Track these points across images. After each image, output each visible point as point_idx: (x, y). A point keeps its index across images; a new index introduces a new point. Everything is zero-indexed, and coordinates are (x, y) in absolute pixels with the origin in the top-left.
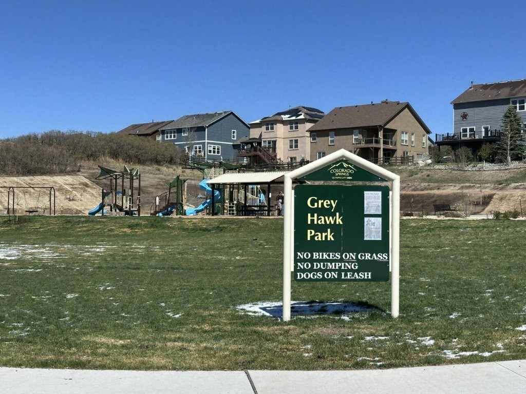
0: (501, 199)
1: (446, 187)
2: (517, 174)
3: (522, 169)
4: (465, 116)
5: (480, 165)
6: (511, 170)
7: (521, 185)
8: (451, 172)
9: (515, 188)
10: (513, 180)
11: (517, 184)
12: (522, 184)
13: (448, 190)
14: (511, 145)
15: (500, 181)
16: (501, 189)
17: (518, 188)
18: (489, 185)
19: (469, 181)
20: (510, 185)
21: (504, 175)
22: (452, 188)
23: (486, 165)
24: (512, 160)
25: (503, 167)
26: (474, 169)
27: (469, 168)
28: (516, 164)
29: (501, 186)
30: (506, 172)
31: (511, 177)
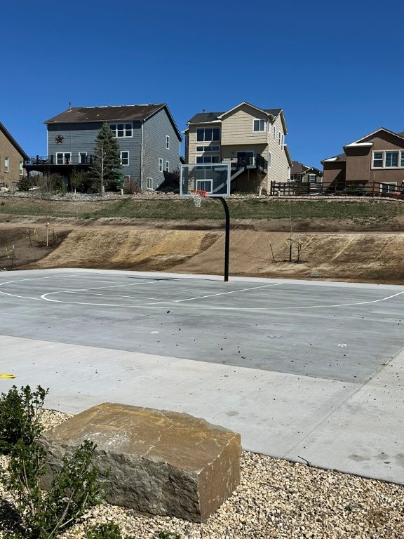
0: (78, 239)
1: (18, 220)
2: (110, 206)
3: (116, 201)
4: (59, 140)
5: (68, 194)
6: (104, 202)
7: (111, 220)
8: (33, 201)
9: (104, 224)
10: (104, 213)
11: (106, 219)
12: (113, 218)
13: (19, 223)
14: (105, 171)
15: (88, 214)
16: (86, 225)
17: (108, 224)
18: (73, 218)
19: (50, 213)
20: (99, 220)
21: (94, 207)
22: (26, 220)
23: (76, 195)
24: (106, 190)
25: (96, 198)
26: (61, 199)
27: (55, 197)
28: (110, 195)
29: (86, 221)
30: (98, 203)
31: (103, 210)
